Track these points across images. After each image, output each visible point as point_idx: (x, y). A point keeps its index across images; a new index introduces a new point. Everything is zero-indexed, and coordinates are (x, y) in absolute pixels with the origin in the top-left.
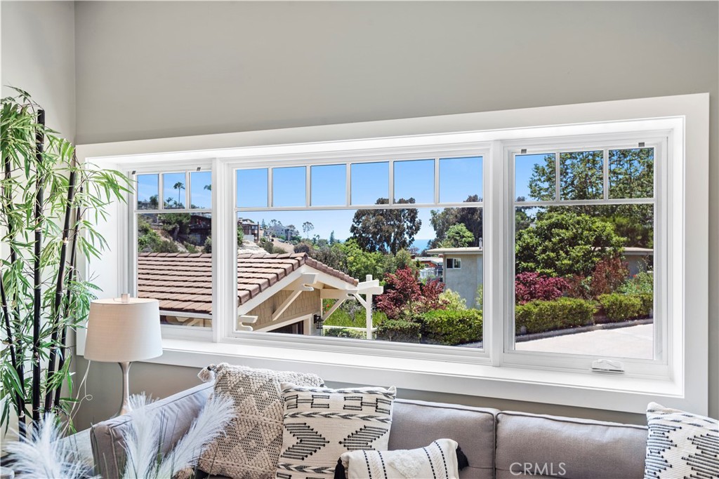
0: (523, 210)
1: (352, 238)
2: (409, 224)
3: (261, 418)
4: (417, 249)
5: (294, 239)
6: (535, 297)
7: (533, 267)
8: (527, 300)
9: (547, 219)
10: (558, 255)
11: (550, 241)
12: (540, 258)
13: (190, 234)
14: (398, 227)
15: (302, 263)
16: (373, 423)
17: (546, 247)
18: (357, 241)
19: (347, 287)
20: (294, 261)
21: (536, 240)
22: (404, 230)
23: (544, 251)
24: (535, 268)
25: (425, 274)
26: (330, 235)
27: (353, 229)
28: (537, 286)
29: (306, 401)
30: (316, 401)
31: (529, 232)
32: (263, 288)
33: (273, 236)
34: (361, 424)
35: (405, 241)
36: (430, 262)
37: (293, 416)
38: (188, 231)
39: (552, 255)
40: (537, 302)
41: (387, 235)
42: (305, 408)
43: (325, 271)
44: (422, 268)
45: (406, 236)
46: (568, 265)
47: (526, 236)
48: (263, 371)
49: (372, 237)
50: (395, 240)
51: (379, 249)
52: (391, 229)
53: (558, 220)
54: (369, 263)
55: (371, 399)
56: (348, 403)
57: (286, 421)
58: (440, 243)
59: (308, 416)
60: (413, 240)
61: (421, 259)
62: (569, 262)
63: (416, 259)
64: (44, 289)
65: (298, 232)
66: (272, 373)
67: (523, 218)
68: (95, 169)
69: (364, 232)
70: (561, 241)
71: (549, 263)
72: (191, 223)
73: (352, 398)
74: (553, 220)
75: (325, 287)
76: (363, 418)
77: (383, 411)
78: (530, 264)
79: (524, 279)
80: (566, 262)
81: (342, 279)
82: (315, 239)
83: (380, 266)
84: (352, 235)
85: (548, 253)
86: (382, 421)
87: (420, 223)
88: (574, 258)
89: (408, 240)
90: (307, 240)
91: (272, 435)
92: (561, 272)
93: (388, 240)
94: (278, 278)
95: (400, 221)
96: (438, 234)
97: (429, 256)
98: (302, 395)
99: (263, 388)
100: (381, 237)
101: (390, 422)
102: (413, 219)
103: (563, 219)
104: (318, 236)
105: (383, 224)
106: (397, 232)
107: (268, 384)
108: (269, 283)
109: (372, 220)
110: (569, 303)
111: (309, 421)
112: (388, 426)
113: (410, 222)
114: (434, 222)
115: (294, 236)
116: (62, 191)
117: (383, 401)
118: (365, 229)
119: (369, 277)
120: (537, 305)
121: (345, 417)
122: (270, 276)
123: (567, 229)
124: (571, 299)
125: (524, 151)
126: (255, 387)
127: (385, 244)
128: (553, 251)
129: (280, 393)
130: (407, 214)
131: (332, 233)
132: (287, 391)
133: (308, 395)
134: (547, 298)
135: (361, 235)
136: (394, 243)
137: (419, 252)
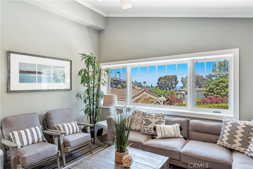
0: (211, 78)
1: (157, 86)
2: (174, 82)
3: (138, 118)
4: (177, 89)
5: (141, 86)
6: (213, 103)
7: (213, 94)
8: (210, 104)
9: (218, 80)
10: (221, 91)
11: (219, 87)
12: (215, 92)
13: (113, 85)
14: (171, 83)
15: (144, 91)
16: (162, 120)
17: (218, 88)
18: (159, 87)
19: (156, 98)
20: (142, 91)
21: (214, 86)
22: (173, 84)
23: (217, 90)
24: (214, 95)
25: (179, 97)
26: (151, 85)
27: (158, 83)
28: (214, 100)
29: (147, 115)
30: (149, 115)
31: (212, 84)
32: (134, 97)
33: (135, 85)
34: (159, 120)
35: (173, 87)
36: (181, 93)
37: (145, 118)
38: (113, 84)
39: (220, 91)
40: (213, 104)
41: (168, 85)
42: (147, 116)
43: (150, 94)
44: (178, 95)
45: (173, 85)
46: (225, 94)
47: (211, 85)
48: (138, 109)
49: (163, 86)
50: (170, 86)
51: (165, 89)
52: (169, 83)
53: (222, 80)
54: (162, 93)
55: (161, 115)
56: (156, 115)
57: (143, 119)
58: (184, 87)
59: (148, 118)
60: (176, 86)
61: (178, 92)
62: (225, 93)
63: (176, 92)
64: (95, 92)
65: (142, 84)
66: (140, 110)
67: (211, 80)
68: (104, 68)
69: (161, 84)
70: (223, 87)
71: (218, 93)
72: (113, 82)
73: (157, 115)
74: (220, 80)
75: (150, 98)
76: (160, 119)
77: (164, 118)
78: (212, 94)
79: (209, 98)
80: (224, 93)
81: (155, 96)
82: (147, 86)
83: (166, 94)
84: (157, 85)
85: (218, 90)
86: (164, 120)
87: (178, 82)
88: (227, 92)
89: (174, 87)
90: (145, 86)
91: (141, 122)
92: (222, 96)
93: (168, 87)
94: (138, 95)
95: (172, 81)
96: (183, 85)
97: (181, 91)
98: (146, 114)
99: (138, 112)
100: (166, 85)
101: (165, 120)
102: (176, 81)
103: (223, 80)
104: (148, 85)
105: (167, 82)
106: (171, 84)
107: (140, 112)
108: (136, 96)
109: (163, 81)
110: (224, 105)
111: (148, 119)
112: (165, 121)
113: (175, 81)
114: (182, 81)
115: (141, 85)
116: (98, 73)
117: (164, 116)
118: (161, 83)
119: (162, 96)
120: (213, 105)
121: (155, 118)
122: (136, 94)
123: (225, 83)
124: (224, 104)
125: (197, 62)
126: (137, 112)
127: (167, 88)
128: (220, 90)
129: (142, 113)
130: (174, 79)
131: (152, 85)
132: (143, 113)
133: (148, 114)
134: (217, 103)
135: (160, 85)
136: (170, 88)
137: (178, 90)
